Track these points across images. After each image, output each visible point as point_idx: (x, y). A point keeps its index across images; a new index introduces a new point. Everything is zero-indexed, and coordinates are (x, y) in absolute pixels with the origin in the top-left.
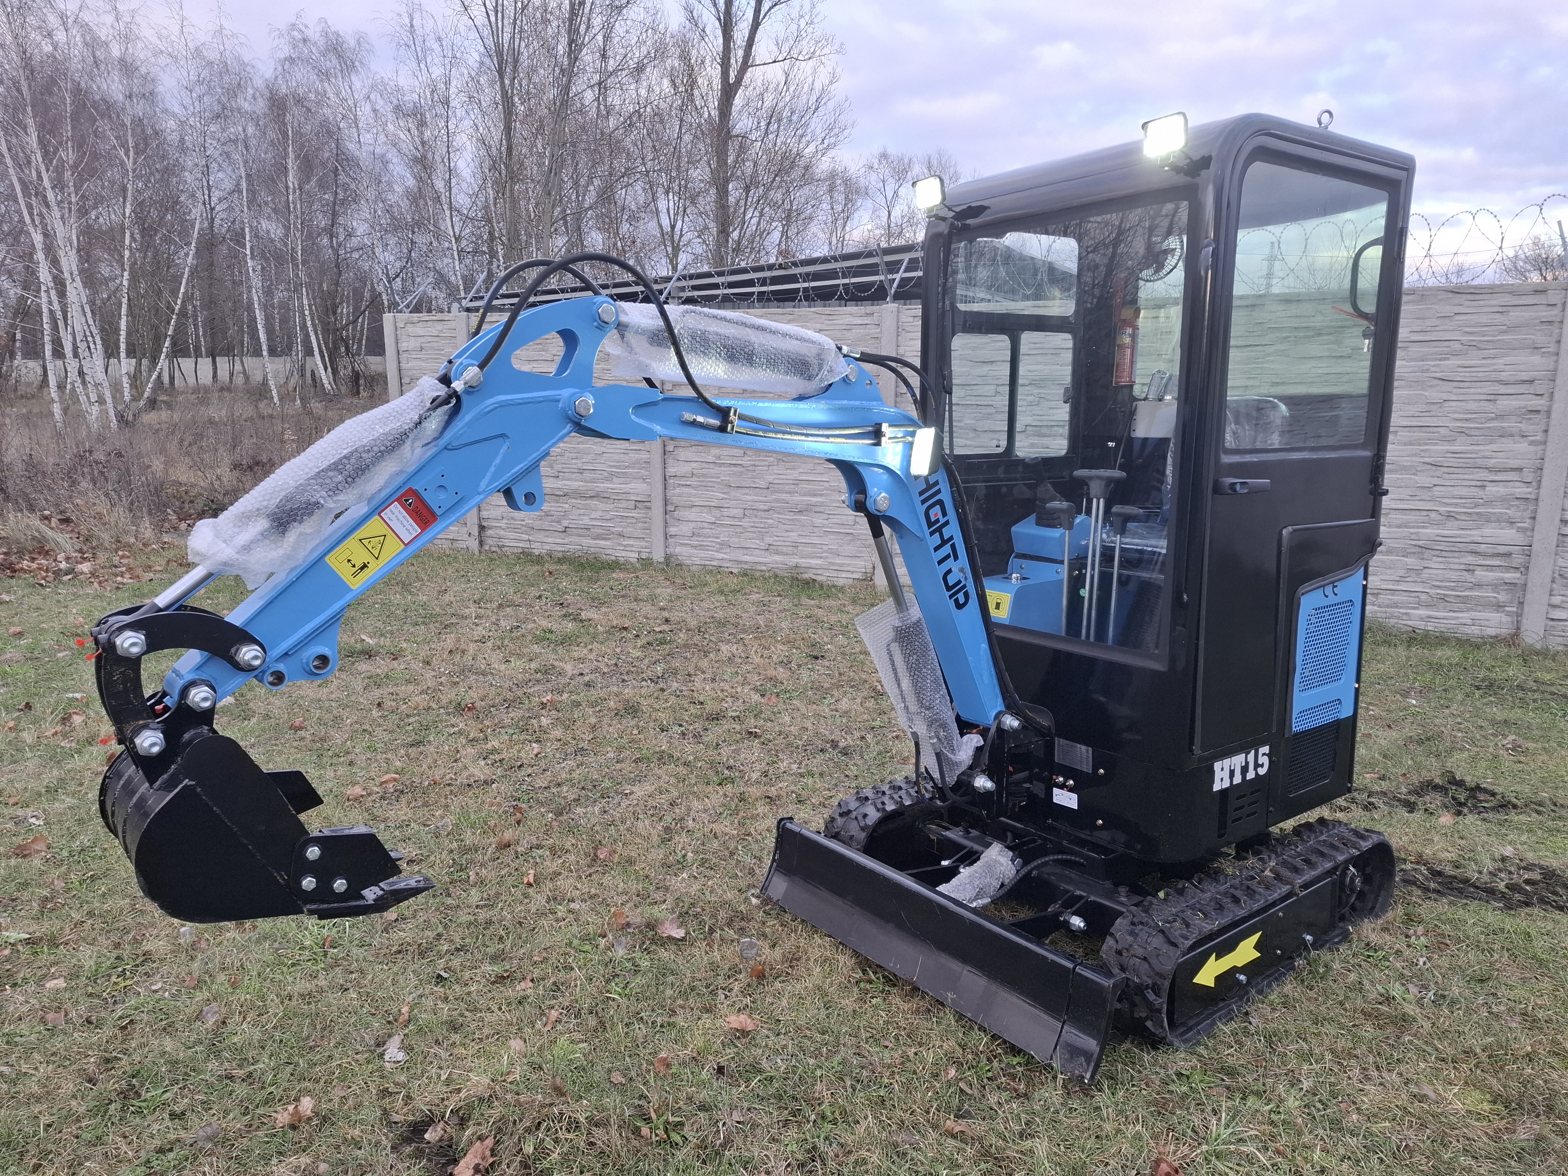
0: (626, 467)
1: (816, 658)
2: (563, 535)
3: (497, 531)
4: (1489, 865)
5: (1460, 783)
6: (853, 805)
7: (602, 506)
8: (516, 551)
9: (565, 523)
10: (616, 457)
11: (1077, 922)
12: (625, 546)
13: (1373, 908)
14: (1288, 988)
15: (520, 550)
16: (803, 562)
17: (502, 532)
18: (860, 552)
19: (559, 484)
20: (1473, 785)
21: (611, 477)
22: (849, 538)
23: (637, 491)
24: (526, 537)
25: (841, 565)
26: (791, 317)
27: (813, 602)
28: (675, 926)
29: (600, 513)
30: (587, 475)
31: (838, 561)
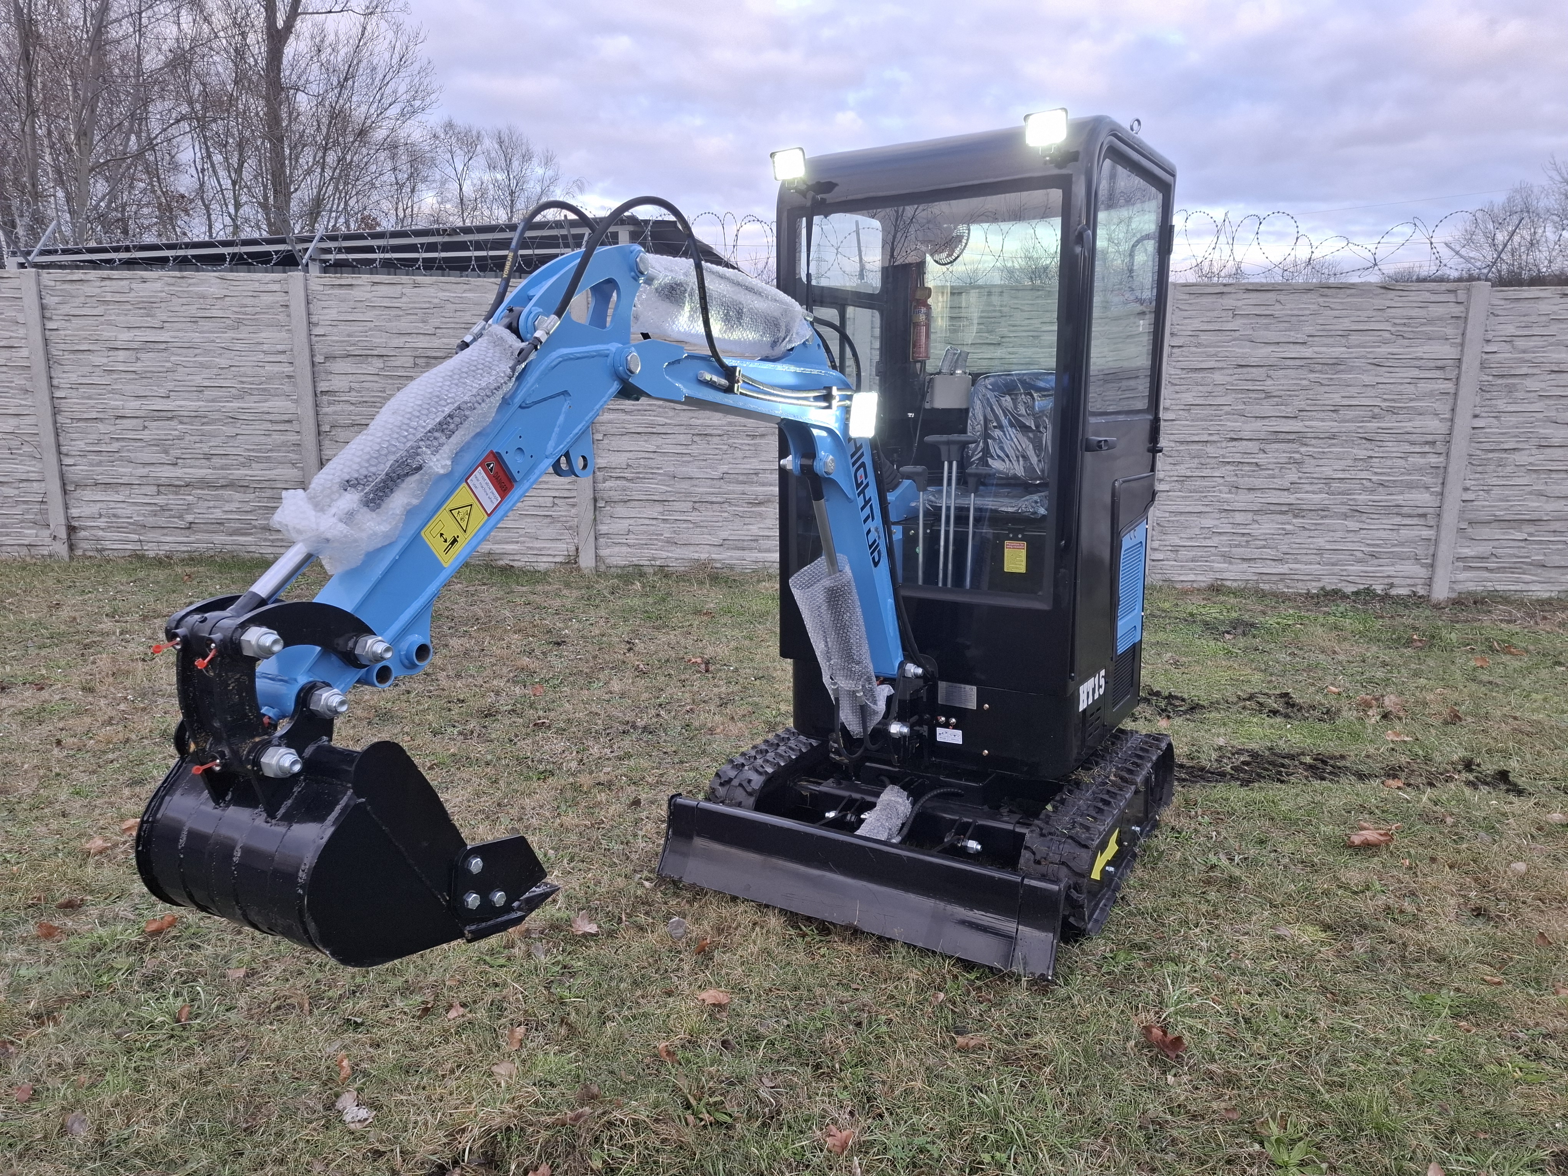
0: (271, 450)
1: (559, 644)
2: (187, 532)
3: (93, 532)
4: (1214, 755)
5: (1158, 694)
6: (732, 773)
7: (238, 496)
8: (122, 554)
9: (190, 518)
10: (256, 439)
11: (973, 845)
12: (273, 541)
13: (1161, 799)
14: (1139, 872)
15: (128, 553)
16: (497, 548)
17: (101, 533)
18: (562, 534)
19: (178, 472)
20: (1167, 694)
21: (249, 462)
22: (549, 520)
23: (285, 478)
24: (135, 537)
25: (540, 549)
26: (466, 287)
27: (524, 589)
28: (586, 921)
29: (238, 505)
30: (216, 461)
31: (538, 544)
